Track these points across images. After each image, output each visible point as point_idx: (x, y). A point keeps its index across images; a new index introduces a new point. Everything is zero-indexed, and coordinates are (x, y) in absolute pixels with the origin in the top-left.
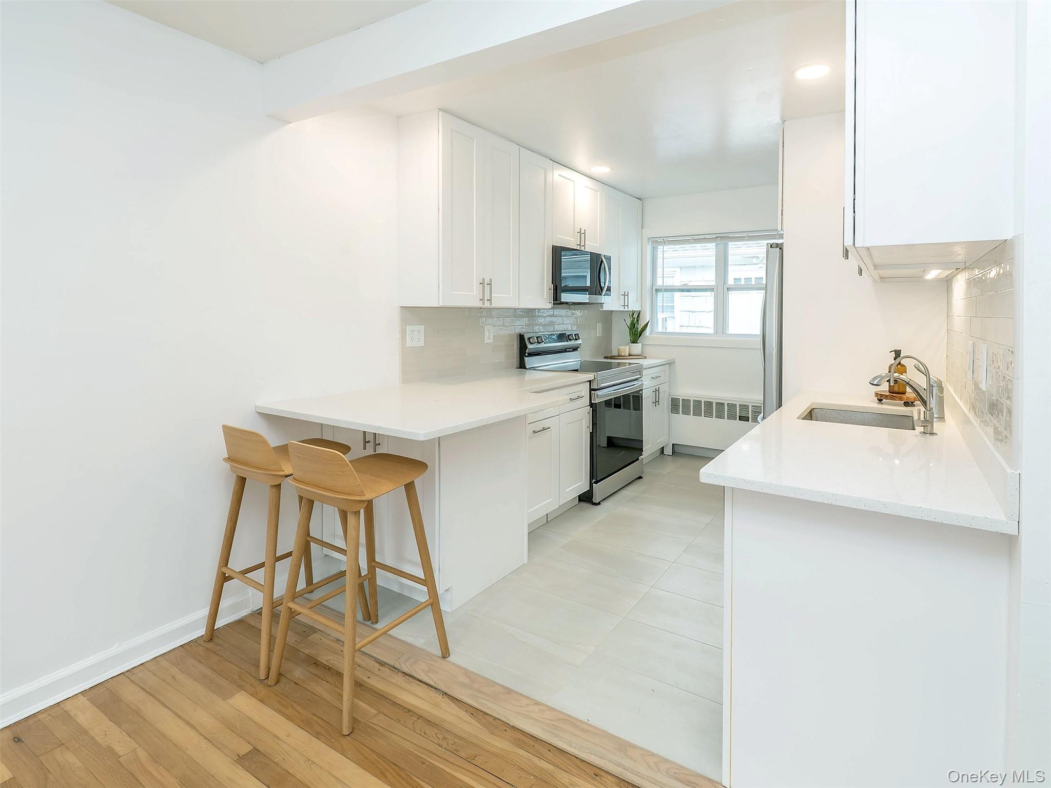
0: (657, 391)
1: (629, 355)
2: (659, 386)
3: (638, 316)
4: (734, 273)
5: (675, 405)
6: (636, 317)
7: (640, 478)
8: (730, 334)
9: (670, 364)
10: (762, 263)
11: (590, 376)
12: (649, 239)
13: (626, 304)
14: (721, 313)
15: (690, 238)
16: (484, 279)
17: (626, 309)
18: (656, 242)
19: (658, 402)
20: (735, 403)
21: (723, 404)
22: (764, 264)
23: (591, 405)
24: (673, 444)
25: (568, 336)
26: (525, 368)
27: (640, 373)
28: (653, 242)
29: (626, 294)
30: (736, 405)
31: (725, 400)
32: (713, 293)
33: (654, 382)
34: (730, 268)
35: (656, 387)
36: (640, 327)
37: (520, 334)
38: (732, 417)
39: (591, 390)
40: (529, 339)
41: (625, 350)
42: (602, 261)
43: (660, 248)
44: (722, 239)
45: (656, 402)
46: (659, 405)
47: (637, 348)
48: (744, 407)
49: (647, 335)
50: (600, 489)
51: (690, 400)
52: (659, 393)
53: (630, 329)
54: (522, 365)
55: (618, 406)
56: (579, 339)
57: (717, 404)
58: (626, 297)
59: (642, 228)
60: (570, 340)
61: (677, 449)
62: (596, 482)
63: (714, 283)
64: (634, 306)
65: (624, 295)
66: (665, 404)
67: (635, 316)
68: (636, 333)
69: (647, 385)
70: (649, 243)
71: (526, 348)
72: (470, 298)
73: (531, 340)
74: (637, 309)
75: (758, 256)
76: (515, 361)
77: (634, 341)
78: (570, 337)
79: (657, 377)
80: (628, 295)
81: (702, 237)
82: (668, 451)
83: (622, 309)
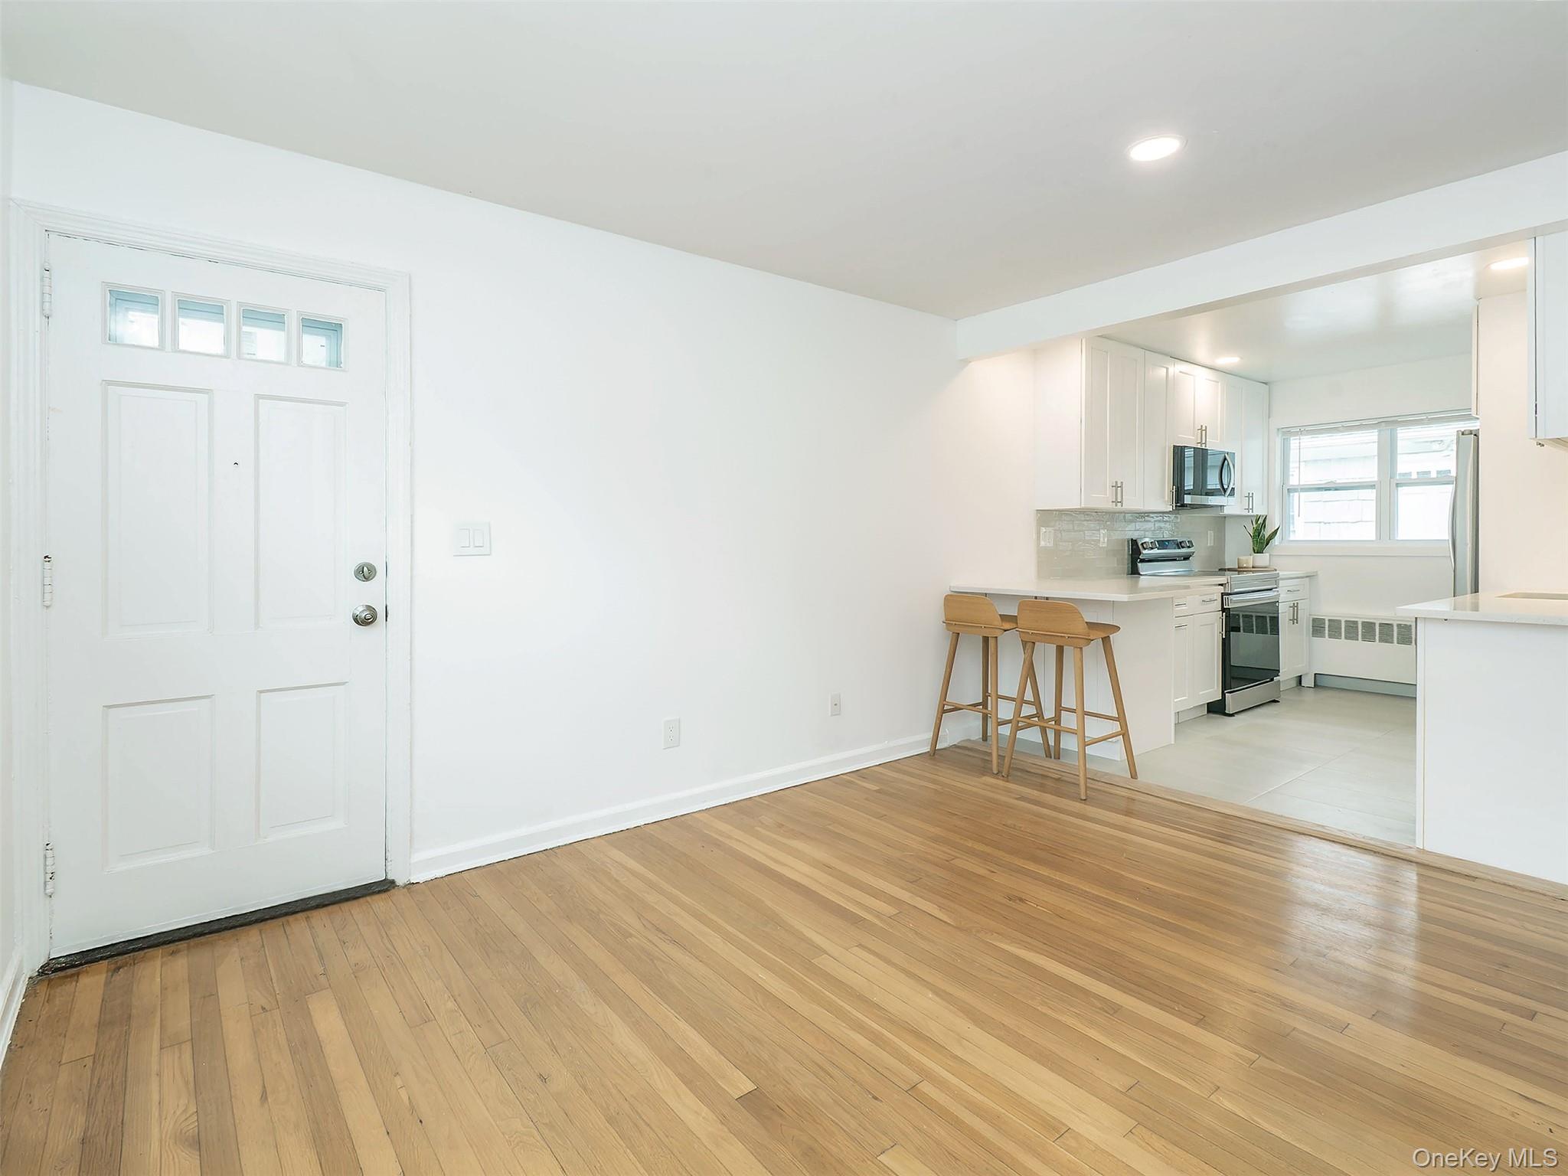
0: (1295, 607)
1: (1253, 567)
2: (1297, 602)
3: (1264, 521)
4: (1406, 465)
5: (1317, 627)
6: (1261, 524)
7: (1274, 701)
8: (1401, 540)
9: (1312, 576)
10: (1450, 448)
11: (1222, 580)
12: (1278, 429)
13: (1251, 507)
14: (1386, 516)
15: (1339, 425)
16: (1116, 482)
17: (1251, 513)
18: (1287, 433)
19: (1297, 619)
21: (1391, 625)
22: (1452, 450)
23: (1223, 610)
24: (1315, 674)
25: (1181, 543)
26: (1139, 574)
27: (1276, 582)
28: (1284, 433)
29: (1251, 495)
31: (1394, 620)
32: (1375, 491)
33: (1291, 597)
34: (1400, 458)
35: (1293, 602)
36: (1267, 533)
37: (1132, 539)
39: (1223, 594)
40: (1142, 544)
41: (1246, 560)
42: (1225, 459)
43: (1294, 443)
44: (1388, 424)
45: (1295, 620)
46: (1298, 623)
47: (1262, 559)
49: (1276, 543)
50: (1232, 702)
51: (1340, 621)
52: (1297, 609)
53: (1253, 537)
54: (1134, 571)
56: (1193, 546)
57: (1382, 625)
58: (1251, 499)
59: (1269, 417)
60: (1183, 547)
61: (1322, 682)
62: (1229, 691)
63: (1376, 479)
64: (1259, 510)
65: (1249, 497)
66: (1305, 623)
67: (1261, 521)
68: (1261, 540)
69: (1284, 597)
70: (1278, 435)
71: (1139, 553)
72: (1102, 500)
73: (1145, 545)
74: (1264, 513)
75: (1441, 439)
76: (1126, 565)
77: (1260, 551)
78: (1183, 545)
79: (1294, 590)
80: (1252, 497)
81: (1358, 423)
82: (1308, 681)
83: (1245, 513)
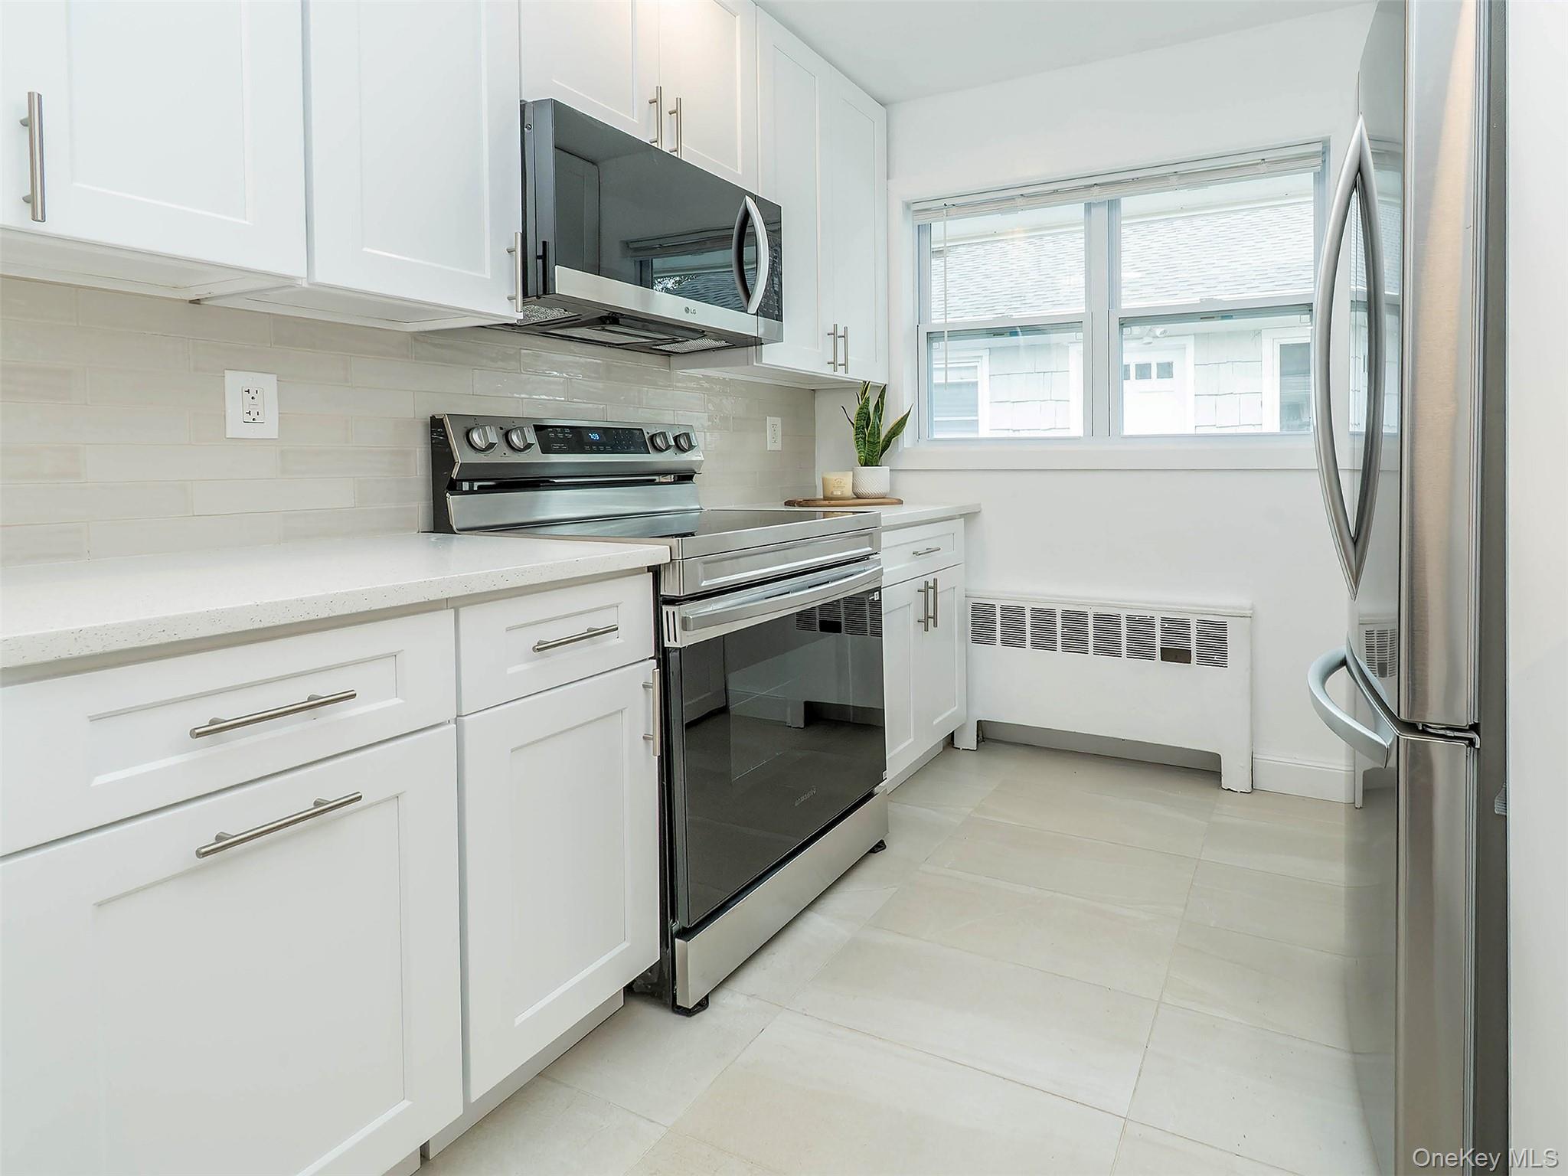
0: (929, 590)
1: (857, 497)
2: (933, 576)
3: (881, 396)
5: (982, 623)
7: (880, 846)
8: (1131, 437)
9: (969, 517)
11: (657, 552)
12: (906, 205)
13: (842, 361)
17: (842, 374)
18: (925, 212)
19: (935, 618)
20: (1148, 614)
21: (1117, 617)
23: (662, 655)
24: (980, 722)
26: (451, 530)
28: (917, 213)
29: (841, 332)
30: (1152, 618)
32: (1080, 336)
33: (918, 567)
35: (925, 579)
36: (886, 422)
38: (1140, 650)
39: (661, 601)
40: (467, 434)
41: (842, 483)
42: (747, 215)
44: (1103, 189)
45: (929, 619)
46: (935, 625)
47: (875, 480)
48: (1177, 626)
49: (905, 447)
51: (1022, 609)
52: (936, 593)
53: (859, 430)
54: (440, 522)
55: (831, 627)
56: (692, 446)
57: (1099, 617)
58: (840, 341)
60: (657, 449)
61: (992, 737)
62: (686, 933)
63: (1082, 309)
64: (862, 368)
65: (834, 333)
66: (954, 615)
67: (871, 395)
68: (874, 440)
69: (895, 572)
70: (906, 217)
71: (452, 462)
73: (475, 439)
74: (873, 376)
76: (419, 506)
77: (871, 460)
78: (657, 442)
79: (929, 551)
80: (844, 336)
81: (1050, 188)
82: (966, 739)
83: (829, 372)
